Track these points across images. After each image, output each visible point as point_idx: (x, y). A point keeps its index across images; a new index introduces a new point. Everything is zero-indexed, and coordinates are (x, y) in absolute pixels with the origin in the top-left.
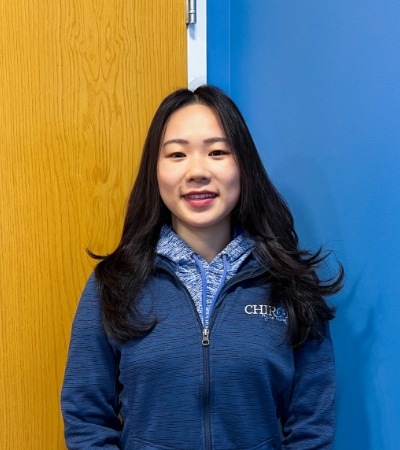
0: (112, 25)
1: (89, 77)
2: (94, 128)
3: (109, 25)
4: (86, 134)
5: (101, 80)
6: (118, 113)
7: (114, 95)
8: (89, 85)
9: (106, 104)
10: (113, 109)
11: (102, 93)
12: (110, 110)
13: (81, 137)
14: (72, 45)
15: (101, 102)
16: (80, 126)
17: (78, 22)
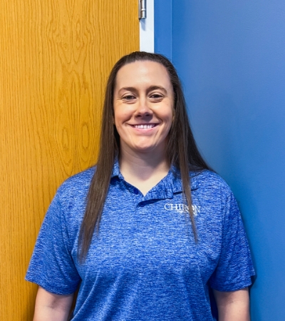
0: (81, 21)
1: (63, 61)
3: (79, 21)
5: (73, 63)
6: (86, 88)
7: (83, 74)
8: (63, 67)
9: (76, 81)
10: (82, 85)
11: (74, 73)
12: (80, 86)
14: (51, 37)
15: (73, 79)
16: (57, 98)
17: (55, 20)
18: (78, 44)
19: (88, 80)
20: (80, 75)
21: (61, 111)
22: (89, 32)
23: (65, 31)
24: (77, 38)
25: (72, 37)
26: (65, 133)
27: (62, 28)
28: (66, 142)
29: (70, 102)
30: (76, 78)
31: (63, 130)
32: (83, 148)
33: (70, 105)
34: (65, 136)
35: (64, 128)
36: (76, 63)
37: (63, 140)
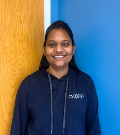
1: (11, 9)
2: (13, 28)
4: (10, 30)
5: (15, 10)
6: (21, 23)
7: (20, 17)
8: (11, 12)
10: (19, 22)
11: (16, 15)
12: (18, 22)
13: (8, 31)
16: (8, 27)
18: (18, 2)
19: (22, 19)
21: (10, 33)
26: (12, 44)
28: (12, 48)
29: (14, 29)
30: (17, 18)
31: (11, 43)
32: (20, 52)
33: (14, 31)
34: (12, 46)
35: (11, 42)
37: (10, 48)
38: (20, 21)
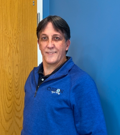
0: (16, 29)
1: (10, 43)
2: (11, 56)
3: (15, 29)
6: (18, 52)
7: (17, 48)
8: (10, 45)
9: (14, 50)
11: (13, 47)
12: (15, 52)
14: (5, 35)
15: (13, 49)
16: (7, 56)
17: (7, 29)
18: (15, 37)
19: (18, 49)
20: (16, 48)
21: (8, 61)
22: (19, 33)
23: (10, 33)
24: (15, 35)
25: (13, 35)
26: (10, 68)
27: (9, 32)
28: (10, 71)
30: (14, 49)
31: (9, 67)
32: (16, 73)
33: (12, 58)
34: (10, 69)
36: (14, 44)
37: (9, 71)
38: (17, 51)
